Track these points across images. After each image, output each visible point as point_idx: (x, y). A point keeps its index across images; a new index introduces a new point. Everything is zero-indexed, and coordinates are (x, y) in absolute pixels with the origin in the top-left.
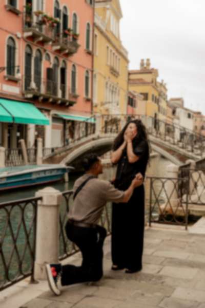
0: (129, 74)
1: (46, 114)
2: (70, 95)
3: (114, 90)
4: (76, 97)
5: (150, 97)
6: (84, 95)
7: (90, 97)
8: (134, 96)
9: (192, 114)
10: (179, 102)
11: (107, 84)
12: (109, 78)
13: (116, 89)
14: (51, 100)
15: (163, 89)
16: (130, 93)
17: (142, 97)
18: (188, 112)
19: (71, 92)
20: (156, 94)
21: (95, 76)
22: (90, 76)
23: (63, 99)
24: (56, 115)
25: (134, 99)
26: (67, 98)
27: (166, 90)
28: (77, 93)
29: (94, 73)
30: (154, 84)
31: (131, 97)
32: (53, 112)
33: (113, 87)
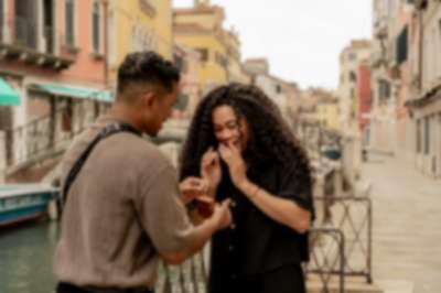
0: (175, 14)
1: (15, 83)
2: (62, 48)
3: (148, 41)
4: (74, 52)
5: (211, 55)
6: (90, 49)
7: (101, 52)
8: (184, 54)
9: (282, 86)
10: (260, 66)
11: (134, 29)
12: (138, 18)
13: (151, 40)
14: (24, 57)
15: (233, 43)
16: (176, 48)
17: (198, 55)
18: (276, 83)
19: (64, 43)
20: (222, 51)
21: (112, 14)
22: (101, 13)
23: (49, 56)
24: (35, 86)
25: (185, 59)
26: (57, 52)
27: (238, 43)
28: (77, 43)
29: (110, 8)
30: (217, 34)
31: (179, 54)
32: (30, 80)
33: (146, 36)
